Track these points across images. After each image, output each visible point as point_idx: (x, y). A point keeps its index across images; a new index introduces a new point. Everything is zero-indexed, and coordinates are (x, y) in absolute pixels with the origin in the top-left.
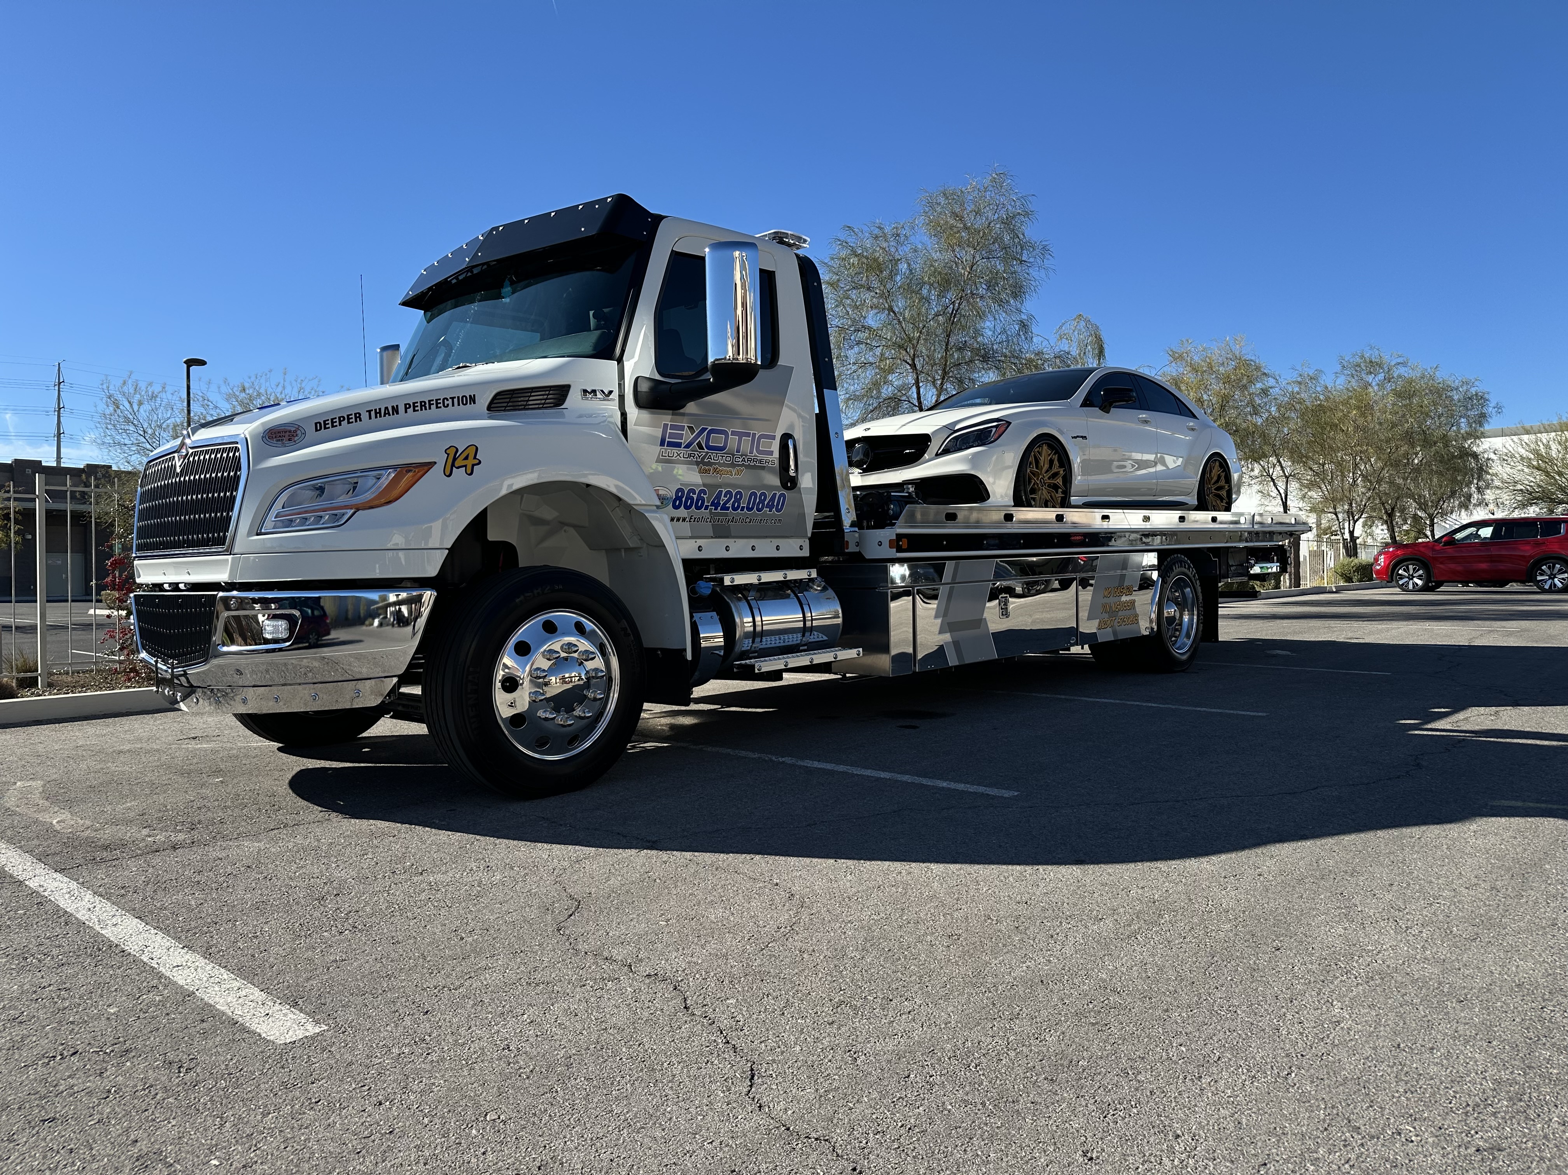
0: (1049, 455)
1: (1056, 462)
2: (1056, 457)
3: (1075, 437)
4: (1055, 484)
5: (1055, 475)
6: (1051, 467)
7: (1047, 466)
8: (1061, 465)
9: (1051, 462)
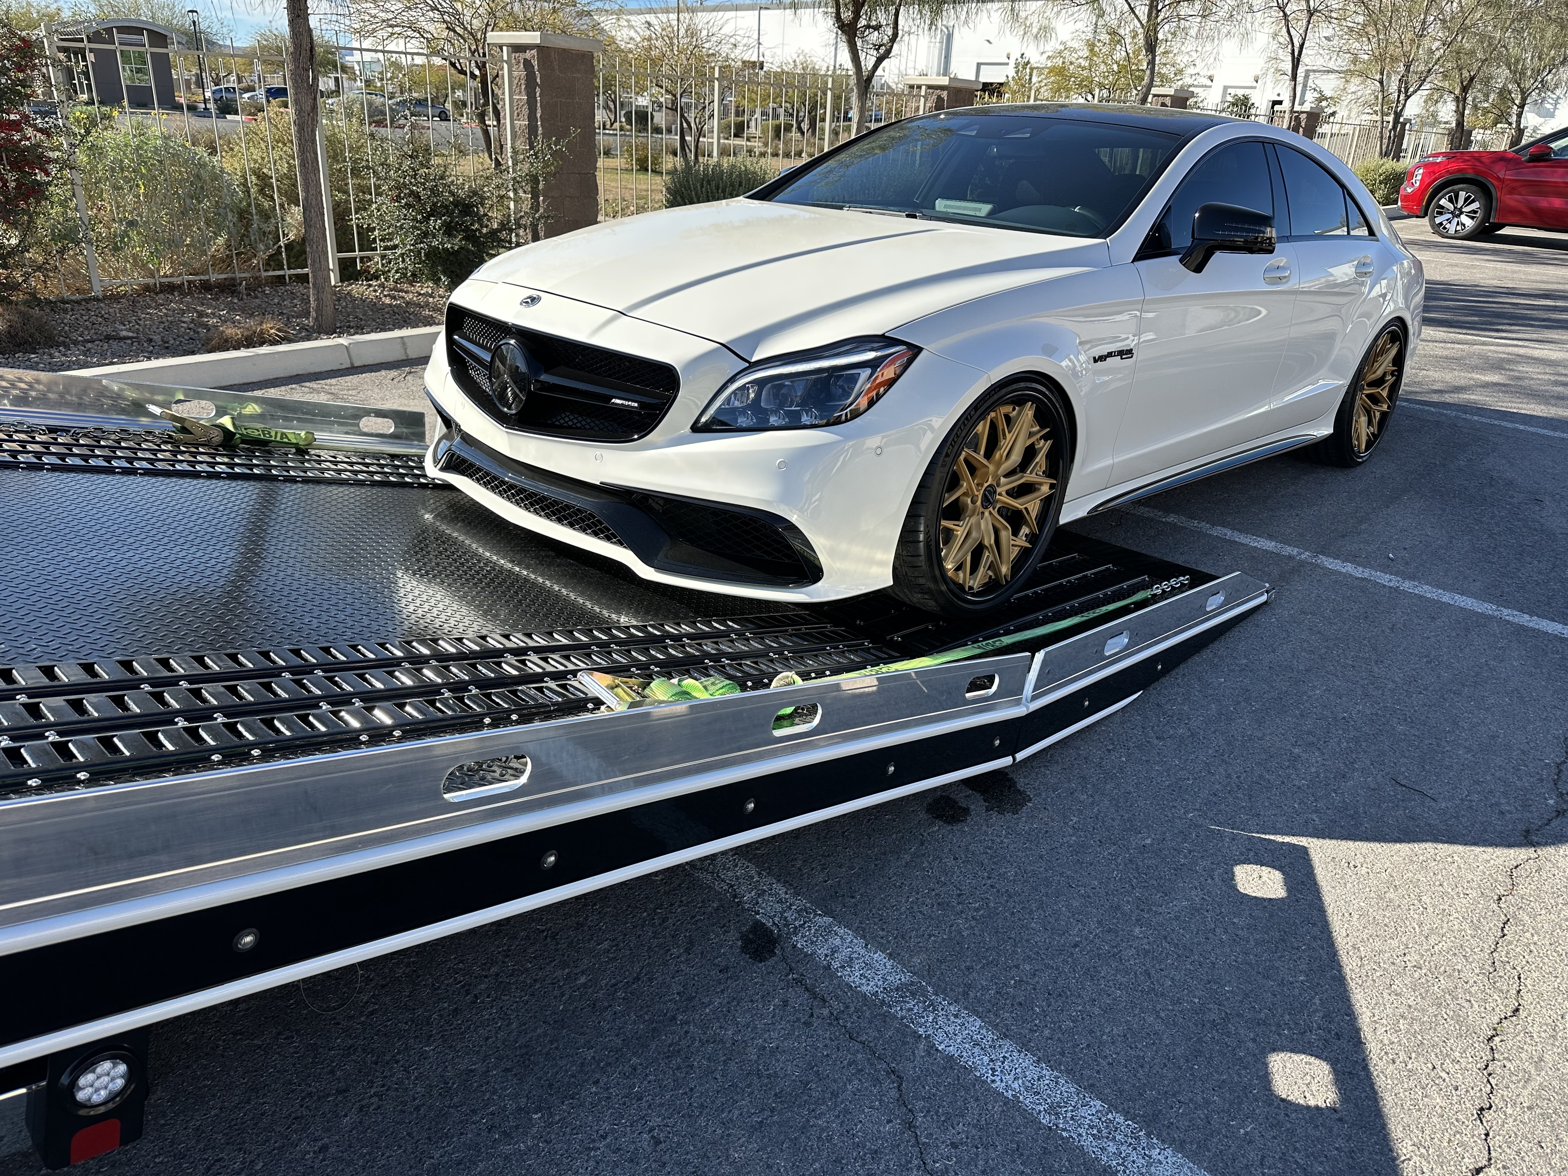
0: (1031, 435)
1: (1040, 458)
2: (1044, 447)
3: (1102, 358)
4: (1019, 512)
5: (1026, 489)
6: (1023, 466)
7: (1016, 457)
8: (1051, 472)
9: (1030, 453)
